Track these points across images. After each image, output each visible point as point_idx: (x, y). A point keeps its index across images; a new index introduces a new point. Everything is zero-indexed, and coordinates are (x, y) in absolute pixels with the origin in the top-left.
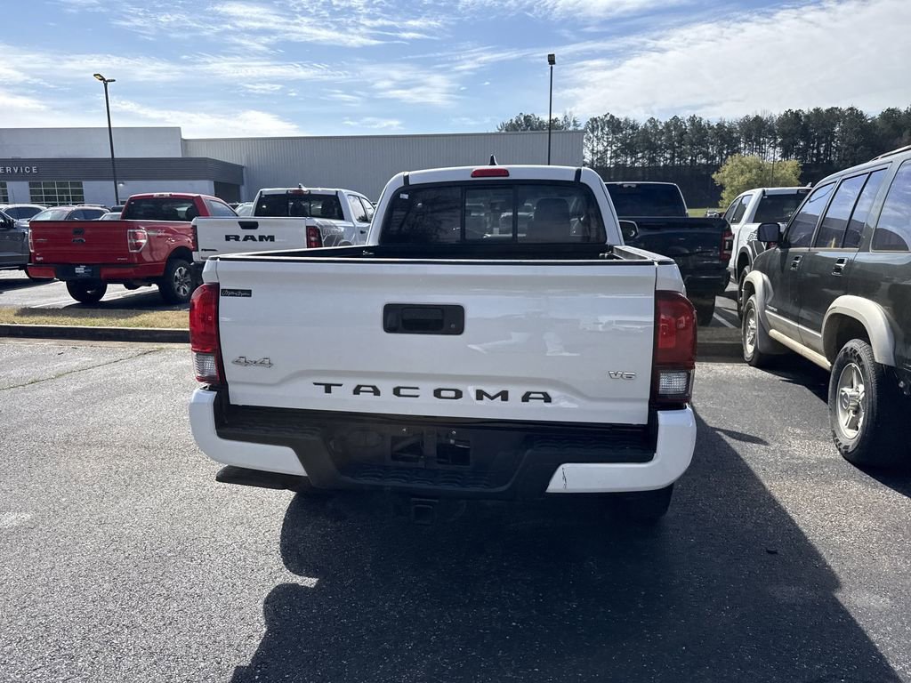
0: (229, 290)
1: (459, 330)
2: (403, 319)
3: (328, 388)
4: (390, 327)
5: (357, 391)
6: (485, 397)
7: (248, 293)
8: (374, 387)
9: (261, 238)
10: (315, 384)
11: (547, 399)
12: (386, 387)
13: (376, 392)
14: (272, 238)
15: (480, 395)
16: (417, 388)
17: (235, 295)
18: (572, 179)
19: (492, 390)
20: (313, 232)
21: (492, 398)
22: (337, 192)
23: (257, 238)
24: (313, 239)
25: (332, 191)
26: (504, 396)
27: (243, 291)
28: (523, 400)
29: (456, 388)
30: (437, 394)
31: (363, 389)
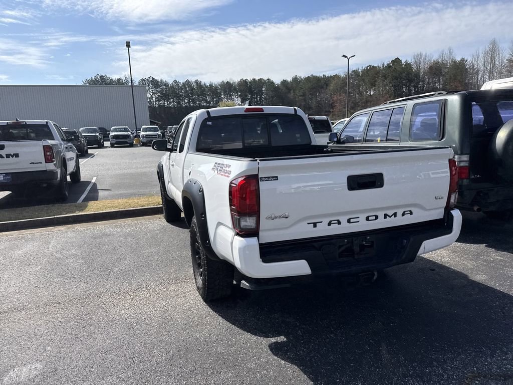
0: (264, 178)
1: (381, 185)
2: (357, 183)
3: (315, 225)
4: (350, 187)
5: (330, 224)
6: (387, 217)
7: (276, 178)
8: (338, 221)
9: (8, 156)
10: (308, 224)
11: (411, 213)
12: (343, 220)
13: (339, 223)
14: (17, 155)
15: (386, 216)
16: (358, 218)
17: (268, 180)
18: (294, 113)
19: (390, 213)
20: (47, 149)
21: (390, 217)
22: (47, 122)
24: (48, 153)
25: (43, 122)
26: (395, 215)
27: (273, 177)
28: (402, 216)
29: (375, 214)
30: (367, 219)
31: (332, 222)
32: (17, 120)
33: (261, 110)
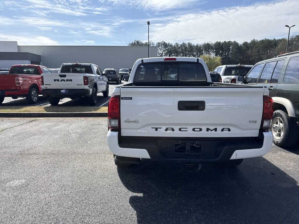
0: (124, 98)
1: (203, 109)
2: (184, 106)
3: (156, 129)
4: (180, 108)
5: (166, 130)
6: (209, 130)
7: (131, 98)
8: (172, 128)
9: (67, 80)
10: (152, 128)
11: (229, 130)
12: (176, 128)
13: (173, 130)
14: (71, 80)
15: (208, 130)
16: (187, 128)
17: (126, 99)
18: (196, 61)
19: (212, 128)
20: (85, 78)
21: (212, 131)
22: (90, 65)
23: (66, 80)
24: (86, 80)
25: (89, 64)
26: (216, 130)
27: (129, 98)
28: (222, 131)
29: (200, 128)
30: (194, 130)
31: (168, 129)
32: (77, 63)
33: (175, 59)
